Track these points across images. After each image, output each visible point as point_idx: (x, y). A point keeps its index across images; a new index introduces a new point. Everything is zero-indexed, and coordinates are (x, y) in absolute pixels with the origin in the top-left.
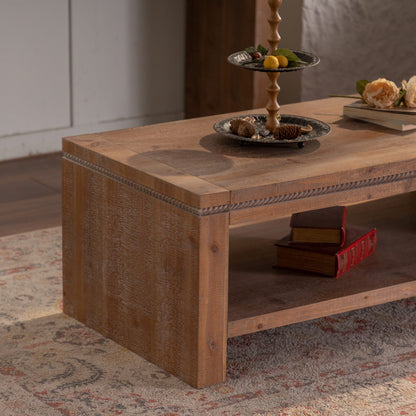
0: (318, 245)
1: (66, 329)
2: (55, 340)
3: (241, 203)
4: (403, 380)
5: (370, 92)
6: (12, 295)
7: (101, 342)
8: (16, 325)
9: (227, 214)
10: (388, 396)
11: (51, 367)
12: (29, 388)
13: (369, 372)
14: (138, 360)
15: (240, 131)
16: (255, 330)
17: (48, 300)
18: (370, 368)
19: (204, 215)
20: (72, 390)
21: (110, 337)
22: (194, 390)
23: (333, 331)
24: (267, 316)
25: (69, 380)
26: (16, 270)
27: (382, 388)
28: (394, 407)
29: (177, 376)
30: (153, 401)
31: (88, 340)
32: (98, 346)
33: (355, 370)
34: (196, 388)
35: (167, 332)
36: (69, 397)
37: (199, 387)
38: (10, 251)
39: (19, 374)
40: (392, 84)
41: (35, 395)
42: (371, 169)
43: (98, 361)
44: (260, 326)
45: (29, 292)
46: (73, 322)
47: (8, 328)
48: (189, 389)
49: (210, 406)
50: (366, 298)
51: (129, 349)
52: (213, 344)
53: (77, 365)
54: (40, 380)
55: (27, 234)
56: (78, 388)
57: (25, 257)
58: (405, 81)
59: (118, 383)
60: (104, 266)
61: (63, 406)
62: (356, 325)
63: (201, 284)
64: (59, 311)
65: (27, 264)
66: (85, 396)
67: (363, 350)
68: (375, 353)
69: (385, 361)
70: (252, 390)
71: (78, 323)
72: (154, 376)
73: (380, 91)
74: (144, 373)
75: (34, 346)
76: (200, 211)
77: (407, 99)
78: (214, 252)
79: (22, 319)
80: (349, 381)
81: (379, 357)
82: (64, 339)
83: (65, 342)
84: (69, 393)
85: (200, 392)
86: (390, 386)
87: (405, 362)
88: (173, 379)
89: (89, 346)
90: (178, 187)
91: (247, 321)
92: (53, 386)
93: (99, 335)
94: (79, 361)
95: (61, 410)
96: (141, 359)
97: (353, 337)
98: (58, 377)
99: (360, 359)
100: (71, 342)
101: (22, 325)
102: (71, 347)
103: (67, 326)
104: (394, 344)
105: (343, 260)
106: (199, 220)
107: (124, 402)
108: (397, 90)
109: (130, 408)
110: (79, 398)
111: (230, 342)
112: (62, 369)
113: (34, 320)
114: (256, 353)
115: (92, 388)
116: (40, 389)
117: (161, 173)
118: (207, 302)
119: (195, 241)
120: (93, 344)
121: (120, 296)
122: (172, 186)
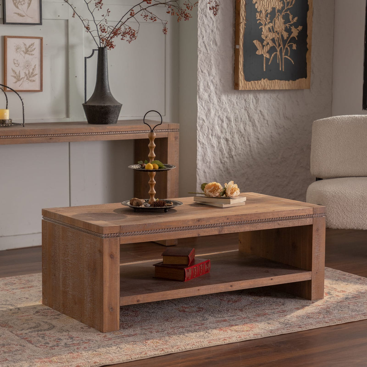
0: (176, 265)
1: (42, 310)
2: (34, 314)
3: (126, 233)
4: (214, 330)
5: (208, 189)
6: (17, 297)
7: (58, 315)
8: (16, 308)
9: (118, 238)
10: (205, 336)
11: (28, 324)
12: (14, 332)
13: (197, 327)
14: (76, 322)
15: (134, 204)
16: (136, 303)
17: (36, 299)
18: (198, 325)
19: (105, 237)
20: (36, 333)
21: (64, 313)
22: (101, 333)
23: (184, 311)
24: (142, 296)
25: (36, 329)
26: (23, 288)
27: (202, 333)
28: (206, 340)
29: (94, 327)
30: (77, 337)
31: (52, 314)
32: (56, 317)
33: (190, 326)
34: (103, 332)
35: (90, 304)
36: (34, 336)
37: (104, 331)
38: (23, 281)
39: (10, 327)
40: (219, 184)
41: (16, 335)
42: (199, 220)
43: (54, 322)
44: (138, 301)
45: (27, 296)
46: (46, 307)
47: (11, 310)
48: (99, 333)
49: (107, 339)
50: (199, 290)
51: (72, 317)
52: (111, 309)
53: (42, 324)
54: (21, 329)
55: (34, 274)
56: (39, 333)
57: (30, 283)
58: (226, 184)
59: (61, 330)
60: (61, 274)
61: (29, 339)
62: (197, 310)
63: (105, 274)
64: (41, 303)
65: (30, 286)
66: (42, 335)
67: (197, 319)
68: (204, 320)
69: (208, 323)
70: (133, 333)
71: (49, 308)
72: (82, 328)
73: (212, 188)
74: (77, 327)
75: (23, 316)
76: (103, 235)
77: (227, 192)
78: (111, 258)
79: (19, 306)
80: (186, 330)
81: (205, 321)
82: (39, 314)
83: (40, 315)
84: (34, 334)
85: (104, 334)
86: (207, 332)
87: (218, 324)
88: (92, 329)
89: (51, 317)
90: (93, 225)
91: (131, 297)
92: (27, 331)
93: (59, 312)
94: (44, 322)
95: (28, 341)
96: (77, 321)
97: (194, 314)
98: (31, 328)
99: (195, 322)
100: (42, 315)
101: (19, 309)
102: (42, 317)
103: (42, 309)
104: (215, 317)
105: (189, 272)
106: (103, 240)
107: (62, 338)
108: (221, 187)
109: (65, 340)
110: (39, 336)
111: (121, 308)
112: (34, 325)
113: (26, 307)
114: (140, 319)
115: (47, 332)
116: (19, 332)
117: (87, 220)
118: (108, 285)
119: (101, 252)
120: (54, 316)
121: (68, 289)
122: (91, 224)
